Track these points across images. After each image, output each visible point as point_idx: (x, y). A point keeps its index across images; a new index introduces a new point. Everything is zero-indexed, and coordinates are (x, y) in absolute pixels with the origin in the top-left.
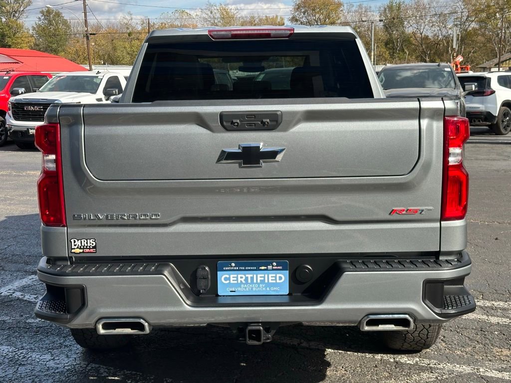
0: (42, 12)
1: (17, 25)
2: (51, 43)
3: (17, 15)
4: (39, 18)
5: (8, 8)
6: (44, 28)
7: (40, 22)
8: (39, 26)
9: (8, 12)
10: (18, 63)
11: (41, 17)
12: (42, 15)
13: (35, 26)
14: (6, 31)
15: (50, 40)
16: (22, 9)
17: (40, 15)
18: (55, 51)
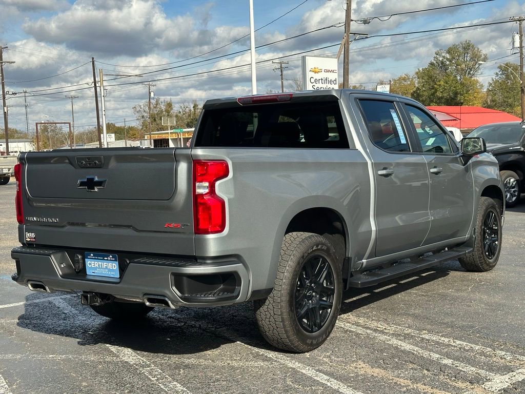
0: (500, 67)
1: (470, 82)
2: (506, 97)
3: (472, 72)
4: (497, 74)
5: (463, 66)
6: (500, 83)
7: (497, 78)
8: (497, 81)
9: (462, 70)
10: (456, 120)
11: (498, 72)
12: (499, 70)
13: (491, 82)
14: (459, 89)
15: (506, 94)
16: (477, 66)
17: (498, 71)
18: (510, 105)
